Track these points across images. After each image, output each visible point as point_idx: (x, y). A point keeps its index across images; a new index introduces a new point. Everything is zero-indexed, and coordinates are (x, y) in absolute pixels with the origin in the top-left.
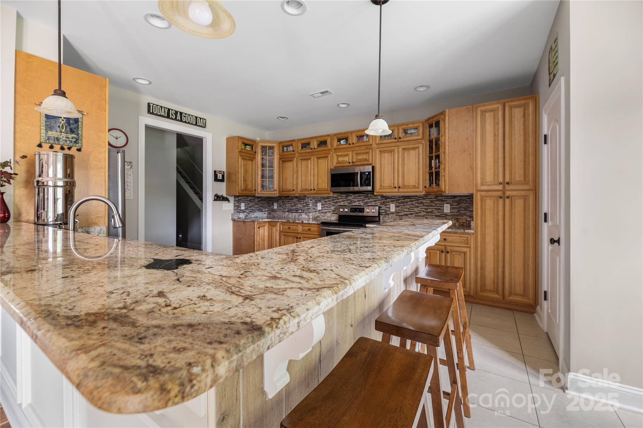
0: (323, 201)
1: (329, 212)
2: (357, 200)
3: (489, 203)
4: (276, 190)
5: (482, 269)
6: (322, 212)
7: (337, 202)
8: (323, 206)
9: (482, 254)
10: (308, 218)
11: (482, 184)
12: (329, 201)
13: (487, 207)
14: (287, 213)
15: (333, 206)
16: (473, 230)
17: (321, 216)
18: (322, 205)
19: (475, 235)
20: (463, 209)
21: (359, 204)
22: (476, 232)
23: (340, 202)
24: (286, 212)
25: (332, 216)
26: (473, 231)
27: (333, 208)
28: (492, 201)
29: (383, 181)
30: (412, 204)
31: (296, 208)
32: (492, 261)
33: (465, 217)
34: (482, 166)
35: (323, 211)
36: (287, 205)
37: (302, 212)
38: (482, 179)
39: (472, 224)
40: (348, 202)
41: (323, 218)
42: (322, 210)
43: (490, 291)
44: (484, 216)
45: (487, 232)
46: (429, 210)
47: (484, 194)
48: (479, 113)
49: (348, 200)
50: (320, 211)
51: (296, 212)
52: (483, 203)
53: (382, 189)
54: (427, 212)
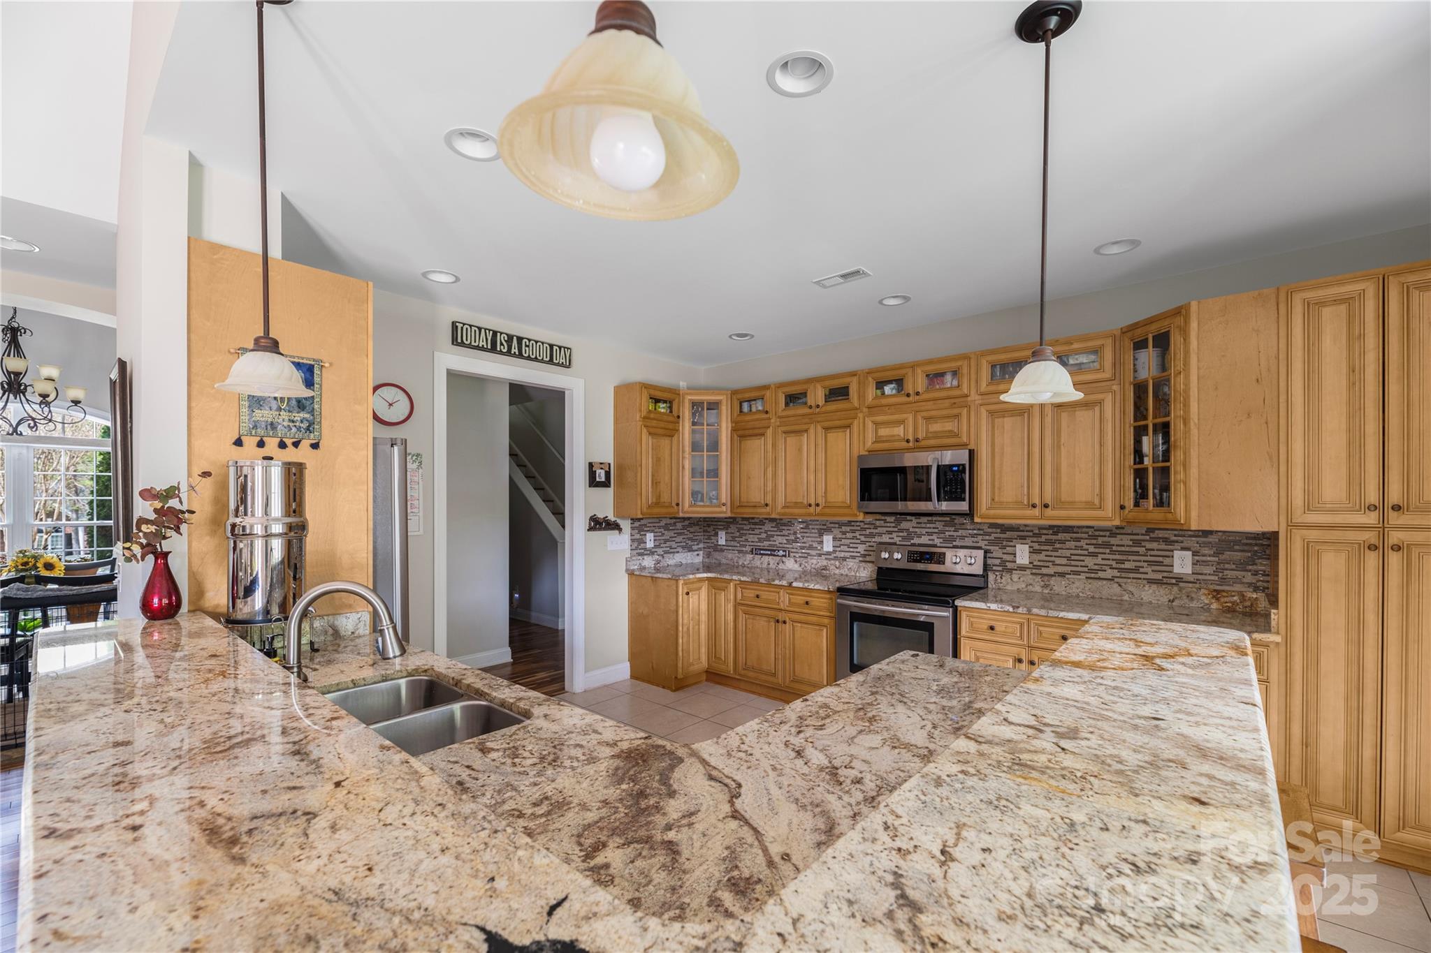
0: (836, 532)
1: (853, 557)
2: (924, 531)
3: (1333, 564)
4: (724, 504)
5: (1306, 744)
6: (836, 558)
7: (872, 535)
8: (838, 543)
9: (1305, 704)
10: (800, 569)
11: (1308, 508)
12: (853, 531)
13: (1325, 573)
14: (749, 557)
15: (863, 543)
16: (1278, 633)
17: (832, 567)
18: (834, 539)
19: (1283, 649)
20: (1234, 567)
21: (931, 542)
22: (1288, 641)
23: (880, 535)
24: (746, 552)
25: (859, 567)
26: (1278, 639)
27: (861, 548)
28: (1343, 556)
29: (999, 489)
30: (1077, 548)
31: (770, 545)
32: (1341, 725)
33: (1238, 587)
34: (1306, 456)
35: (838, 554)
36: (751, 538)
37: (785, 556)
38: (1307, 492)
39: (1273, 616)
40: (901, 534)
41: (837, 571)
42: (835, 551)
43: (1334, 809)
44: (1315, 598)
45: (1324, 641)
46: (1127, 565)
47: (1313, 535)
48: (1298, 309)
49: (901, 531)
50: (828, 553)
51: (771, 555)
52: (1313, 562)
53: (995, 509)
54: (1120, 570)
